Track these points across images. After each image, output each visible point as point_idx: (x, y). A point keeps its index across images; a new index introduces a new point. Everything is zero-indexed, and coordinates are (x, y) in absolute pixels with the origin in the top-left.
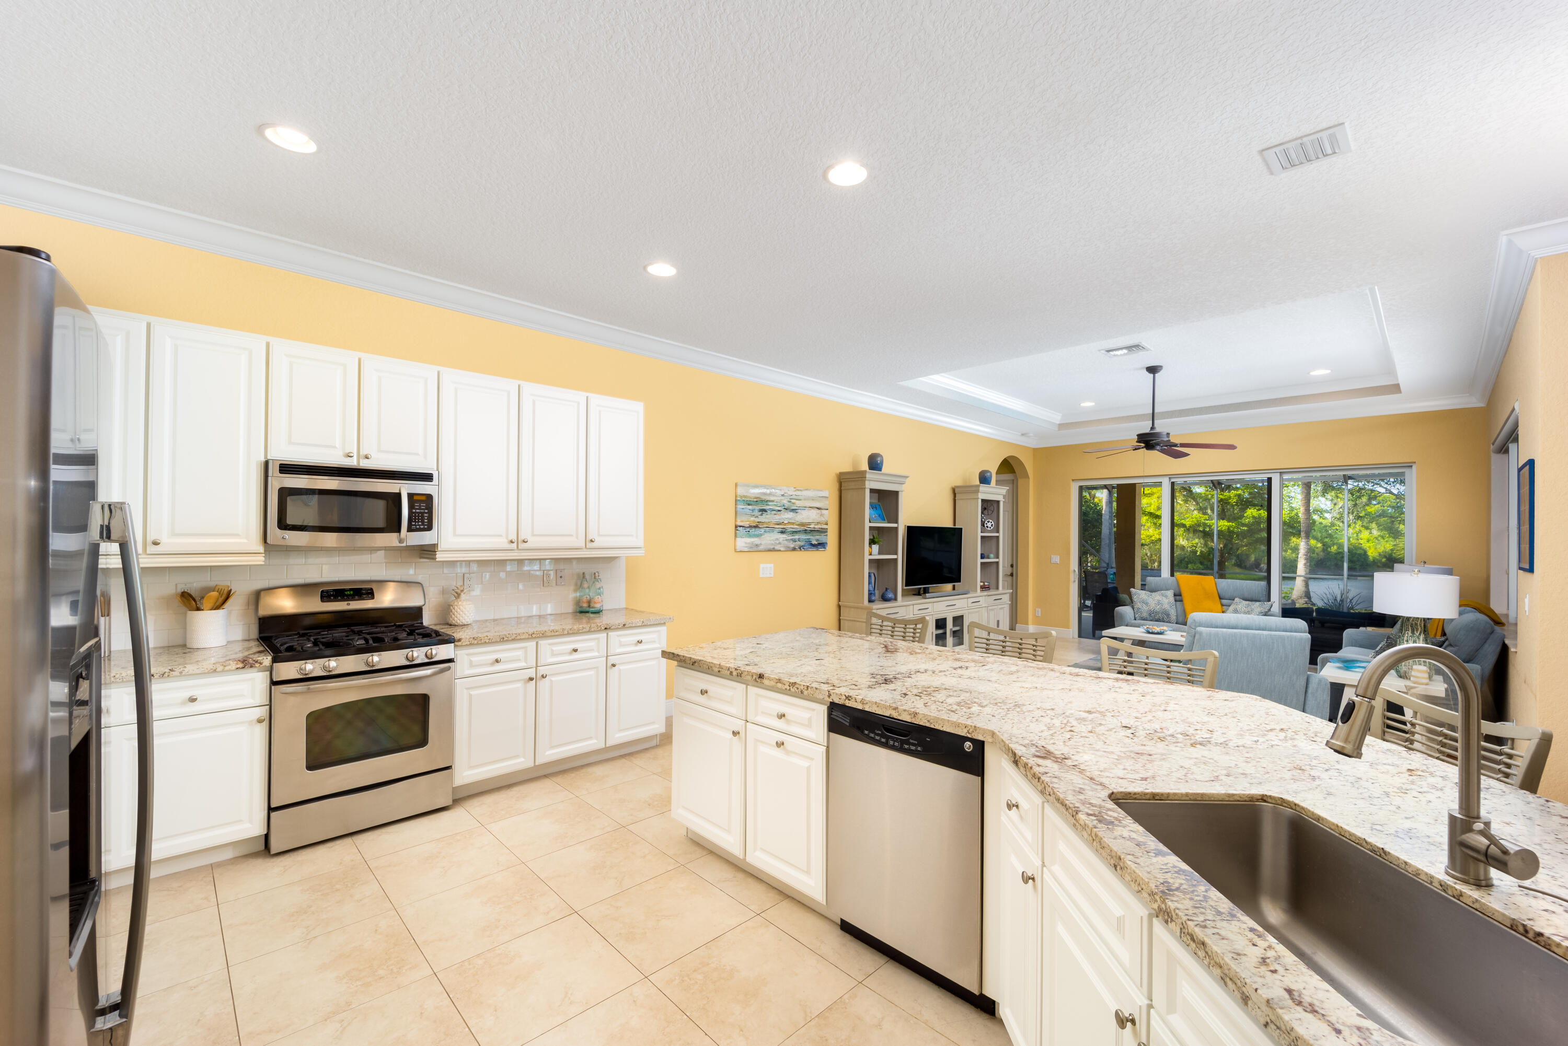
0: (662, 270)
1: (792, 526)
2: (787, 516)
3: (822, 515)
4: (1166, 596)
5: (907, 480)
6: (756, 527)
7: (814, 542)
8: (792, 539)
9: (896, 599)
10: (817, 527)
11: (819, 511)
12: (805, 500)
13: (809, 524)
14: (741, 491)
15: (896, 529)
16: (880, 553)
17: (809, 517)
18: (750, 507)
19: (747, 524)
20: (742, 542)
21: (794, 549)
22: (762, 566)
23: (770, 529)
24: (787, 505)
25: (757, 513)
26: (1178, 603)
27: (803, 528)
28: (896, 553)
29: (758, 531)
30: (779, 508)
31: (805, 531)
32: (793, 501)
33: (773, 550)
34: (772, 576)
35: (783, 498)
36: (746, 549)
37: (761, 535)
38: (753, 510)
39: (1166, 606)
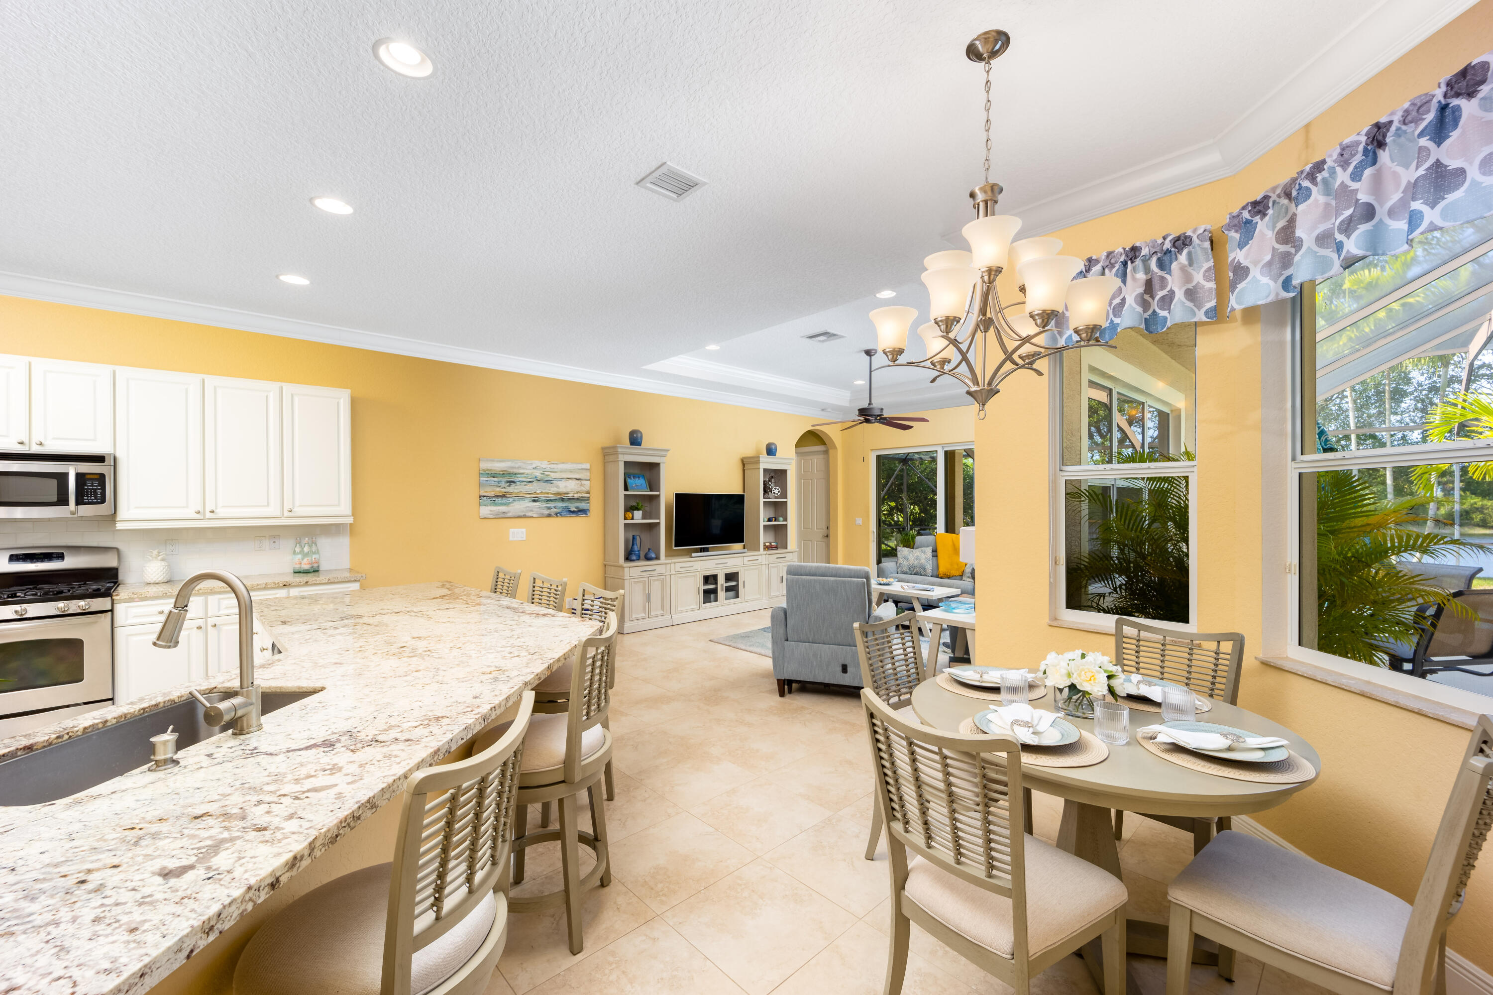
0: (295, 280)
1: (546, 495)
2: (536, 487)
3: (582, 485)
4: (925, 553)
5: (669, 454)
6: (503, 496)
7: (573, 509)
8: (546, 507)
9: (658, 558)
10: (576, 496)
11: (578, 482)
12: (561, 472)
13: (568, 493)
14: (484, 465)
15: (658, 496)
16: (643, 518)
17: (569, 487)
18: (495, 479)
19: (492, 494)
20: (485, 511)
21: (549, 516)
22: (511, 530)
23: (519, 497)
24: (540, 476)
25: (503, 484)
26: (935, 558)
27: (559, 497)
28: (659, 518)
29: (505, 500)
30: (531, 480)
31: (563, 500)
32: (546, 473)
33: (525, 517)
34: (524, 539)
35: (535, 470)
36: (491, 516)
37: (509, 504)
38: (499, 482)
39: (923, 561)
